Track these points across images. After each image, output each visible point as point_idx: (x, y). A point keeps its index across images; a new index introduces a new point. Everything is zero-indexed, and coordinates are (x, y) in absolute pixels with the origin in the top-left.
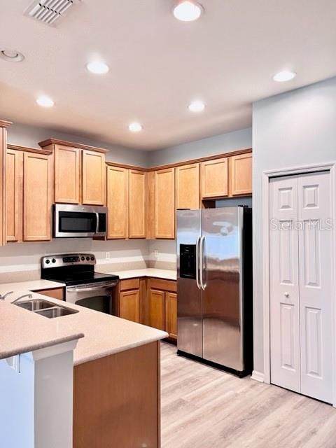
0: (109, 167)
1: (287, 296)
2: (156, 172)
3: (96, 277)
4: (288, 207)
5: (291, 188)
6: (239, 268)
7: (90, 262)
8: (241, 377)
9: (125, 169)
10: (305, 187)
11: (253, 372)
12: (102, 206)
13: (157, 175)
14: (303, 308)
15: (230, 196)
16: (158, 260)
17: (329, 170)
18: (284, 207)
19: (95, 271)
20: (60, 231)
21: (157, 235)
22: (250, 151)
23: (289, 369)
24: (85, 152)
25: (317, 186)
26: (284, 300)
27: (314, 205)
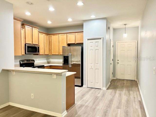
0: (39, 33)
1: (91, 67)
2: (52, 35)
3: (35, 66)
4: (92, 46)
5: (93, 42)
6: (80, 63)
7: (32, 62)
8: (80, 87)
9: (43, 34)
10: (96, 42)
11: (83, 85)
12: (37, 45)
13: (52, 36)
14: (95, 69)
15: (76, 43)
16: (51, 61)
17: (101, 39)
18: (91, 47)
19: (35, 64)
20: (28, 52)
21: (53, 54)
22: (83, 32)
23: (92, 83)
24: (33, 28)
25: (98, 42)
26: (91, 68)
27: (98, 46)
